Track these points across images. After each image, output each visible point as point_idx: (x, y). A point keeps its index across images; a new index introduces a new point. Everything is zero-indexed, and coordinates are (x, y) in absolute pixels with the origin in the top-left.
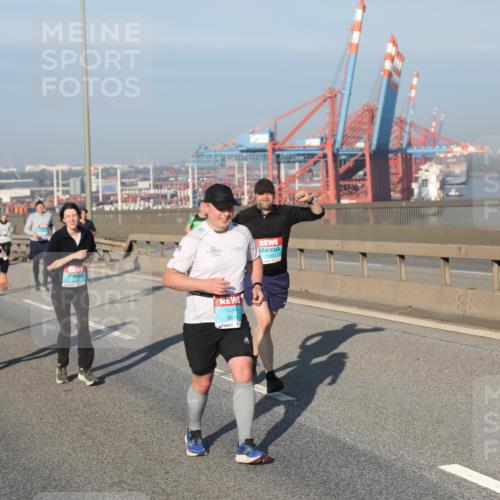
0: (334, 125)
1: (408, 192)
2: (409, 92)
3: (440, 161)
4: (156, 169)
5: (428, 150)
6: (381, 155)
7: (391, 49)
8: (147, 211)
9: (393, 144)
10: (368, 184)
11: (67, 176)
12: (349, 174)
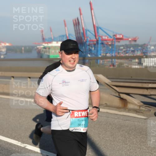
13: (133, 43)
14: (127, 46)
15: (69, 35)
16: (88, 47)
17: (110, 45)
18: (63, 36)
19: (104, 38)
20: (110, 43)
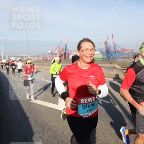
0: (59, 50)
1: (68, 58)
2: (69, 46)
3: (72, 55)
4: (37, 56)
5: (71, 53)
6: (65, 54)
7: (66, 41)
8: (36, 61)
9: (66, 52)
10: (64, 57)
11: (25, 57)
12: (61, 56)
13: (132, 52)
14: (129, 53)
15: (103, 48)
16: (111, 54)
17: (121, 53)
18: (100, 49)
19: (118, 49)
20: (121, 52)
